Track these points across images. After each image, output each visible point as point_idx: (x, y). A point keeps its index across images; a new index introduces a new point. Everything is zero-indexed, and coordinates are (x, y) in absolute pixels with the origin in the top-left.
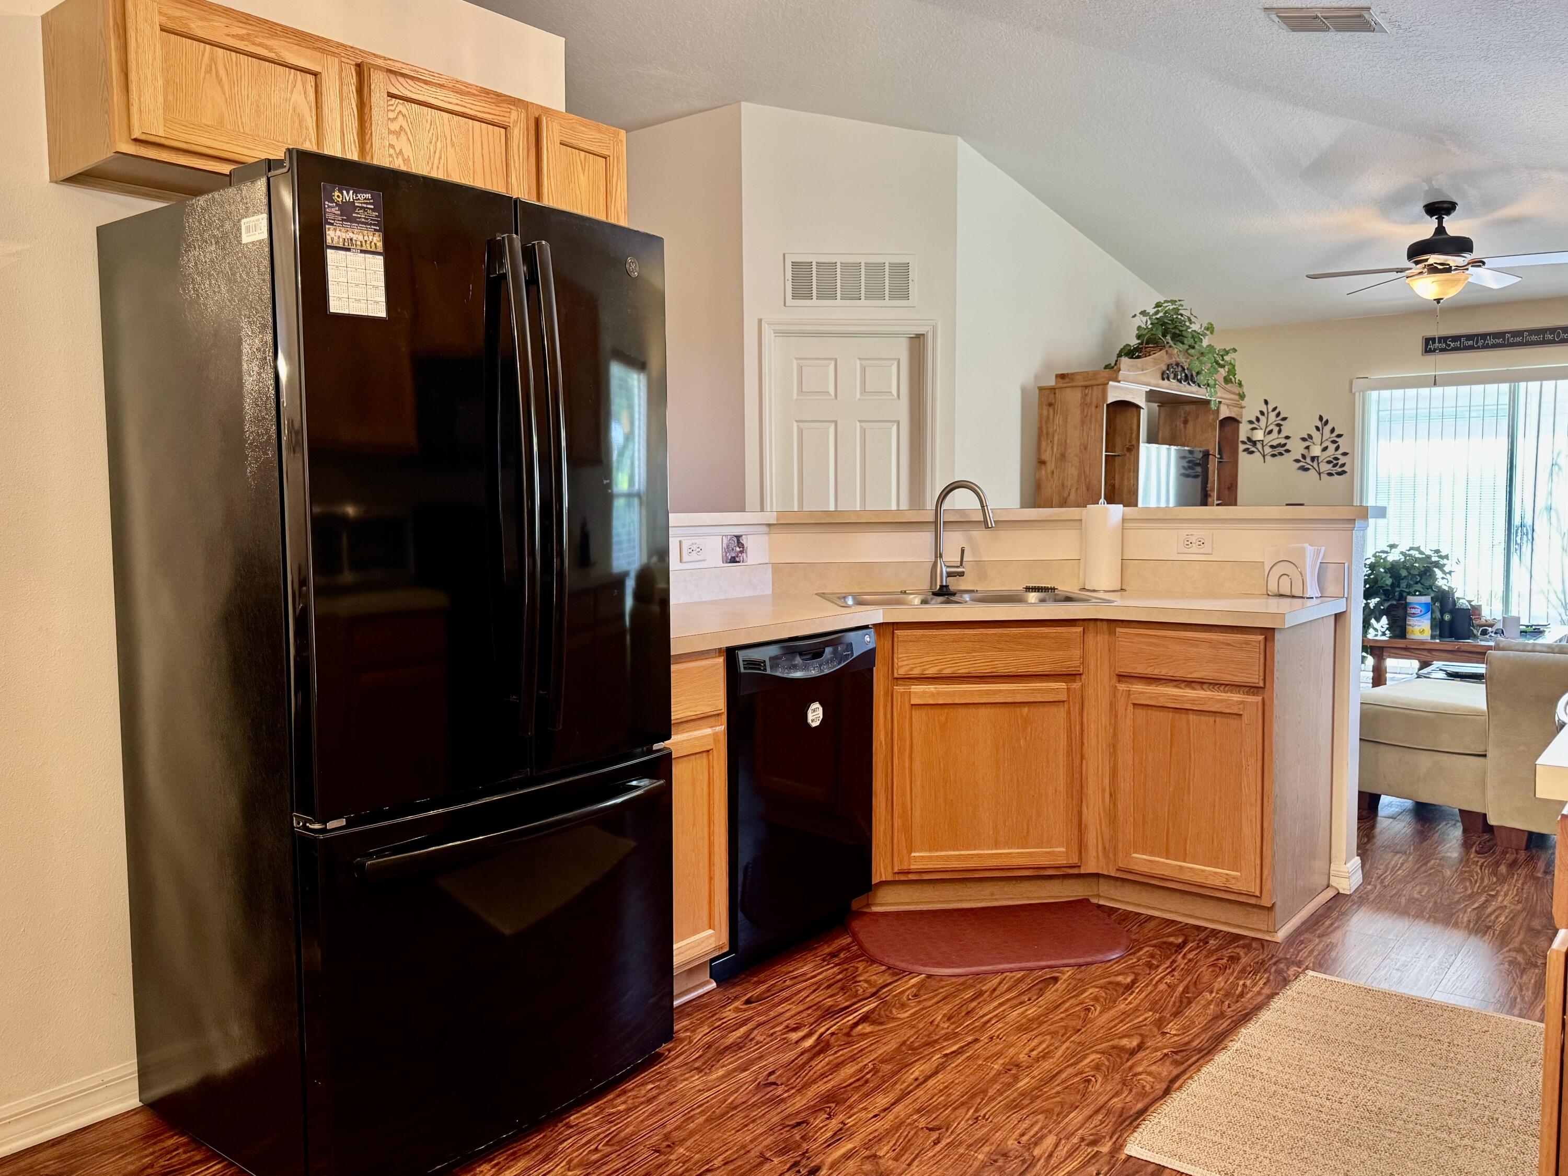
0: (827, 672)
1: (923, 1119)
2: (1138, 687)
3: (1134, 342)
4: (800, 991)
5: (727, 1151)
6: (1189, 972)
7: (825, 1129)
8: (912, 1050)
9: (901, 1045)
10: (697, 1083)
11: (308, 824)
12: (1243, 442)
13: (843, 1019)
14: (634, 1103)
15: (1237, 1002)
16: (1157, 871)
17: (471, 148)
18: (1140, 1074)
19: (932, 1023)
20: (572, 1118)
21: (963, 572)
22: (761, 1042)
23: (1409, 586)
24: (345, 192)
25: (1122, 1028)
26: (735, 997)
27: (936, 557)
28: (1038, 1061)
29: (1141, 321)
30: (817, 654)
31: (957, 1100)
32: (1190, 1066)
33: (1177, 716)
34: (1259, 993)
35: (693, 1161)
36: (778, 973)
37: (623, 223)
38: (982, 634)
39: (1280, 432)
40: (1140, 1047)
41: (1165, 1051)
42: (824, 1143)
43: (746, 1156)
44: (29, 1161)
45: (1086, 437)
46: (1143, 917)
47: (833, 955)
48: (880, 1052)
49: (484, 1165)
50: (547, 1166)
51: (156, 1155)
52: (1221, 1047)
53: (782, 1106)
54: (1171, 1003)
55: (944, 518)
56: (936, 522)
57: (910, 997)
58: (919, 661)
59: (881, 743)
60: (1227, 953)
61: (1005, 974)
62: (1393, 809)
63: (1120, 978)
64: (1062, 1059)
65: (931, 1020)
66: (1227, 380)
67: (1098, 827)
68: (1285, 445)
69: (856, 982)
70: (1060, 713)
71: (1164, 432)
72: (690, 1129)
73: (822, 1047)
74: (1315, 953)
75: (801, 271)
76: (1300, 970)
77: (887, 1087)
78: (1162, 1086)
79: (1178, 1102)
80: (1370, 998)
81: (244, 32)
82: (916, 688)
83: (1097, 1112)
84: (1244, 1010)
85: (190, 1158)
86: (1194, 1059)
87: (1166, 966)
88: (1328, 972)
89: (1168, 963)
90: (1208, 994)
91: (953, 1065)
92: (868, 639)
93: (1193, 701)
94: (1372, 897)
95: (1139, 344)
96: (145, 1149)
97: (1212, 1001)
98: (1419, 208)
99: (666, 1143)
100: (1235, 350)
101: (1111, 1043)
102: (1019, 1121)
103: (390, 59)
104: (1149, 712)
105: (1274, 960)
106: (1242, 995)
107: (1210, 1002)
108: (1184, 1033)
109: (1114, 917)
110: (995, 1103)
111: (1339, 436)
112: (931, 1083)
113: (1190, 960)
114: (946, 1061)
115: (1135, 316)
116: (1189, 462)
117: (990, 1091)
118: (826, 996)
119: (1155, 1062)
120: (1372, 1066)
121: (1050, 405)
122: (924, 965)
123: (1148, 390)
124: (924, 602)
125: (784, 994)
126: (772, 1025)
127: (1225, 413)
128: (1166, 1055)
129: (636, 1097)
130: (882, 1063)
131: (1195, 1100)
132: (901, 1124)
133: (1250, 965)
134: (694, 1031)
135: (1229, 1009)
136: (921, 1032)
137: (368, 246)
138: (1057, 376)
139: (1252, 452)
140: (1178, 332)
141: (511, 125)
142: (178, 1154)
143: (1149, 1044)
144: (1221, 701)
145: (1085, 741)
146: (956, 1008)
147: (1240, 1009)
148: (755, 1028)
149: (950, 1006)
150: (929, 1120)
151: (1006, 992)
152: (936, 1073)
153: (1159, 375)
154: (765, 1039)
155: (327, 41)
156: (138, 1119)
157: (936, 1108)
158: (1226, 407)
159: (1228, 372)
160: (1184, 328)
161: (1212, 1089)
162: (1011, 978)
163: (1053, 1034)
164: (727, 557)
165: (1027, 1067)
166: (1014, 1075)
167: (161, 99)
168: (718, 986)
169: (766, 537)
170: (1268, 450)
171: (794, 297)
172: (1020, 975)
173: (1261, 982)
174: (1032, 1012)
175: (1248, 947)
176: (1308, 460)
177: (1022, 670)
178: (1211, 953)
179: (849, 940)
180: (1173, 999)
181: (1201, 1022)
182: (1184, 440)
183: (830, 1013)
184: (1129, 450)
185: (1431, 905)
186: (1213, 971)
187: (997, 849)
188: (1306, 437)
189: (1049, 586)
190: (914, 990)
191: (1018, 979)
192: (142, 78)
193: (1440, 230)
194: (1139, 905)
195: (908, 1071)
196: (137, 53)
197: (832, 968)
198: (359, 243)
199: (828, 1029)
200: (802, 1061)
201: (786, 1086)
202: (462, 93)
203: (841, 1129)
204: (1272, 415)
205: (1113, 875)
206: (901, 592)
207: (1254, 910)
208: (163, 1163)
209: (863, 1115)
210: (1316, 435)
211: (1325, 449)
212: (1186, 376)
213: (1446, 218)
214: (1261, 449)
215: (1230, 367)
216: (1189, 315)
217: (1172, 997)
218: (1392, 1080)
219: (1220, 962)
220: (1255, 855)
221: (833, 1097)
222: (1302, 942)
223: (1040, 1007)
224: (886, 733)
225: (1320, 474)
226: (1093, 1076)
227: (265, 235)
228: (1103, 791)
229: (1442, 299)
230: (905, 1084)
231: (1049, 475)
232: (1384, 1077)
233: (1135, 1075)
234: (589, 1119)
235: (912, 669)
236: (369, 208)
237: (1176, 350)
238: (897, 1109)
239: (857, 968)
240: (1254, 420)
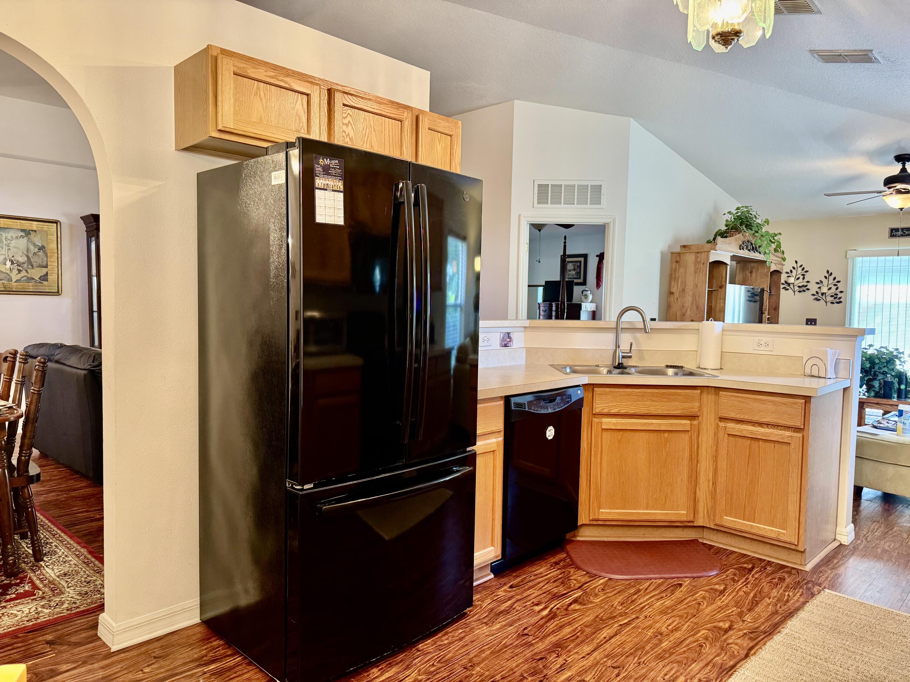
0: (557, 410)
1: (609, 661)
2: (731, 425)
3: (724, 228)
4: (539, 583)
5: (503, 671)
6: (756, 585)
7: (555, 663)
8: (602, 621)
9: (596, 618)
10: (485, 631)
11: (294, 486)
12: (783, 284)
13: (563, 601)
14: (452, 640)
15: (785, 605)
16: (738, 527)
17: (384, 132)
18: (731, 644)
19: (612, 606)
20: (420, 646)
21: (631, 356)
22: (519, 610)
23: (880, 368)
24: (325, 160)
25: (719, 616)
26: (504, 584)
27: (616, 347)
28: (672, 632)
29: (729, 217)
30: (552, 401)
31: (628, 652)
32: (760, 641)
33: (753, 442)
34: (798, 601)
35: (485, 675)
36: (527, 572)
37: (458, 172)
38: (643, 392)
39: (804, 278)
40: (730, 628)
41: (745, 631)
42: (556, 671)
43: (513, 675)
44: (145, 648)
45: (697, 280)
46: (728, 551)
47: (557, 563)
48: (584, 621)
49: (375, 669)
50: (407, 672)
51: (208, 649)
52: (777, 632)
53: (532, 648)
54: (747, 603)
55: (622, 326)
56: (616, 328)
57: (600, 590)
58: (607, 405)
59: (585, 449)
60: (778, 575)
61: (652, 580)
62: (870, 495)
63: (717, 587)
64: (686, 632)
65: (611, 605)
66: (776, 250)
67: (705, 501)
68: (806, 286)
69: (570, 580)
70: (686, 437)
71: (739, 277)
72: (484, 657)
73: (552, 616)
74: (829, 579)
75: (543, 190)
76: (821, 589)
77: (589, 641)
78: (743, 653)
79: (753, 662)
80: (862, 608)
81: (274, 74)
82: (605, 420)
83: (707, 665)
84: (789, 610)
85: (225, 653)
86: (762, 637)
87: (743, 581)
88: (837, 591)
89: (744, 579)
90: (768, 599)
91: (625, 631)
92: (580, 393)
93: (763, 434)
94: (861, 547)
95: (727, 229)
96: (203, 646)
97: (770, 603)
98: (892, 157)
99: (470, 664)
100: (780, 234)
101: (713, 624)
102: (663, 667)
103: (344, 86)
104: (737, 439)
105: (805, 581)
106: (787, 601)
107: (769, 604)
108: (755, 622)
109: (712, 550)
110: (649, 655)
111: (839, 282)
112: (613, 640)
113: (756, 579)
114: (621, 629)
115: (724, 214)
116: (751, 294)
117: (646, 647)
118: (554, 587)
119: (739, 638)
120: (866, 649)
121: (677, 262)
122: (607, 573)
123: (732, 255)
124: (609, 372)
125: (531, 584)
126: (525, 601)
127: (773, 268)
128: (745, 634)
129: (453, 637)
130: (585, 627)
131: (764, 661)
132: (597, 663)
133: (791, 584)
134: (482, 601)
135: (780, 609)
136: (606, 611)
137: (336, 187)
138: (681, 246)
139: (788, 289)
140: (749, 223)
141: (404, 120)
142: (219, 650)
143: (735, 626)
144: (778, 435)
145: (700, 454)
146: (625, 598)
147: (787, 609)
148: (515, 602)
149: (621, 597)
150: (613, 662)
151: (653, 590)
152: (616, 634)
153: (738, 247)
154: (521, 609)
155: (314, 78)
156: (198, 629)
157: (617, 655)
158: (774, 265)
159: (777, 246)
160: (752, 222)
161: (773, 656)
162: (655, 583)
163: (681, 617)
164: (502, 344)
165: (667, 635)
166: (659, 639)
167: (232, 110)
168: (495, 577)
169: (523, 333)
170: (796, 288)
171: (538, 203)
172: (660, 582)
173: (798, 594)
174: (668, 603)
175: (790, 573)
176: (820, 295)
177: (665, 413)
178: (768, 575)
179: (565, 555)
180: (748, 601)
181: (765, 615)
182: (750, 282)
183: (556, 597)
184: (721, 287)
185: (896, 554)
186: (770, 586)
187: (647, 510)
188: (819, 282)
189: (680, 365)
190: (602, 586)
191: (659, 584)
192: (224, 98)
193: (904, 170)
194: (727, 545)
195: (600, 633)
196: (222, 86)
197: (557, 570)
198: (331, 186)
199: (556, 606)
200: (542, 623)
201: (534, 636)
202: (380, 103)
203: (564, 664)
204: (800, 270)
205: (713, 527)
206: (596, 365)
207: (793, 552)
208: (212, 655)
209: (576, 656)
210: (825, 281)
211: (830, 289)
212: (753, 247)
213: (907, 163)
214: (792, 288)
215: (778, 243)
216: (755, 214)
217: (747, 599)
218: (879, 658)
219: (774, 580)
220: (795, 521)
221: (560, 645)
222: (821, 572)
223: (672, 600)
224: (588, 444)
225: (826, 303)
226: (704, 643)
227: (284, 181)
228: (709, 481)
229: (903, 208)
230: (599, 640)
231: (675, 300)
232: (873, 656)
233: (728, 644)
234: (429, 647)
235: (603, 409)
236: (337, 168)
237: (748, 234)
238: (595, 654)
239: (570, 572)
240: (789, 271)
